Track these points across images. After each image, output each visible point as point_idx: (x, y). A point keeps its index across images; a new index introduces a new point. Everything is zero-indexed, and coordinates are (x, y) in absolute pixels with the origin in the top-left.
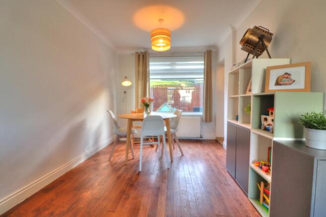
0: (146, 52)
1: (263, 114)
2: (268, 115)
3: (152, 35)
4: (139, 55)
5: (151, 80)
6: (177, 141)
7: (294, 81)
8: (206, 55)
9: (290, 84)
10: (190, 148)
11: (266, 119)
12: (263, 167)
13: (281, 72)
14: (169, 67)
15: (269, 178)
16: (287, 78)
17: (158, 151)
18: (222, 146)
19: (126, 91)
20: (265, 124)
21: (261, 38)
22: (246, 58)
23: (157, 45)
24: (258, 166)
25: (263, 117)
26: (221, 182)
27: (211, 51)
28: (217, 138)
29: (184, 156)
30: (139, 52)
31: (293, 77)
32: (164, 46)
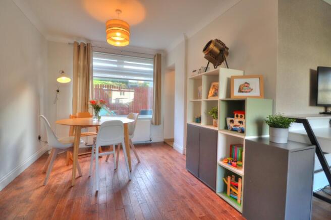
0: (88, 45)
1: (228, 117)
2: (234, 117)
3: (109, 26)
4: (79, 47)
5: (94, 78)
6: (133, 147)
7: (252, 90)
8: (156, 58)
9: (250, 92)
10: (144, 153)
11: (232, 121)
12: (233, 163)
13: (242, 81)
14: (115, 66)
15: (241, 172)
16: (247, 86)
17: (109, 161)
18: (172, 147)
19: (59, 89)
20: (231, 125)
21: (221, 51)
22: (206, 66)
23: (114, 38)
24: (227, 163)
25: (229, 119)
26: (188, 183)
27: (160, 55)
28: (165, 140)
29: (141, 162)
30: (80, 43)
31: (251, 86)
32: (121, 41)
